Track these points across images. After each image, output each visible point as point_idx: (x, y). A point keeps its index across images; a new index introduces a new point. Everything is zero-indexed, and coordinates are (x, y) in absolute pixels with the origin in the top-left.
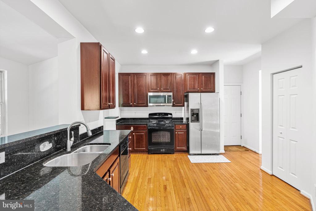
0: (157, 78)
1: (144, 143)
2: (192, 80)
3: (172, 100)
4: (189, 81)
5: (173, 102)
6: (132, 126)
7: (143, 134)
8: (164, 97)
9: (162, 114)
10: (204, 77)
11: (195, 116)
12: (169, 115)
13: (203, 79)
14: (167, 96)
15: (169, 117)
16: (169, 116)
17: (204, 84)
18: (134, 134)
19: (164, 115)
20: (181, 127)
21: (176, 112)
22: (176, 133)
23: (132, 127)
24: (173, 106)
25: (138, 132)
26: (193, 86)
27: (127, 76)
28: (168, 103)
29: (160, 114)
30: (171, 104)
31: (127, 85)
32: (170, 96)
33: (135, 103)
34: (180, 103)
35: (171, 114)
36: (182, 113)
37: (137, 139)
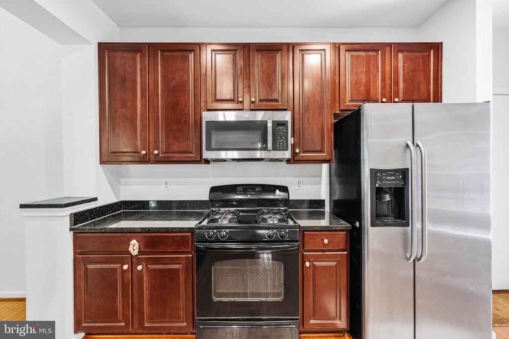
0: (234, 62)
1: (182, 303)
2: (360, 69)
3: (291, 141)
4: (352, 71)
5: (293, 146)
6: (133, 238)
7: (178, 270)
8: (263, 126)
9: (254, 190)
10: (404, 57)
11: (387, 198)
12: (277, 191)
13: (401, 65)
14: (270, 125)
15: (277, 200)
16: (279, 194)
17: (404, 81)
18: (140, 268)
19: (260, 192)
20: (326, 241)
21: (299, 182)
22: (307, 264)
23: (134, 242)
24: (294, 160)
25: (156, 261)
26: (363, 88)
27: (129, 55)
28: (274, 149)
29: (246, 188)
30: (287, 154)
31: (128, 84)
32: (284, 124)
33: (157, 148)
34: (319, 148)
35: (284, 189)
36: (320, 184)
37: (152, 288)
